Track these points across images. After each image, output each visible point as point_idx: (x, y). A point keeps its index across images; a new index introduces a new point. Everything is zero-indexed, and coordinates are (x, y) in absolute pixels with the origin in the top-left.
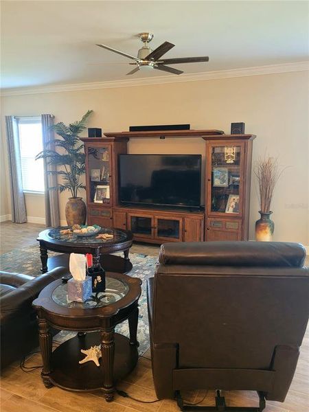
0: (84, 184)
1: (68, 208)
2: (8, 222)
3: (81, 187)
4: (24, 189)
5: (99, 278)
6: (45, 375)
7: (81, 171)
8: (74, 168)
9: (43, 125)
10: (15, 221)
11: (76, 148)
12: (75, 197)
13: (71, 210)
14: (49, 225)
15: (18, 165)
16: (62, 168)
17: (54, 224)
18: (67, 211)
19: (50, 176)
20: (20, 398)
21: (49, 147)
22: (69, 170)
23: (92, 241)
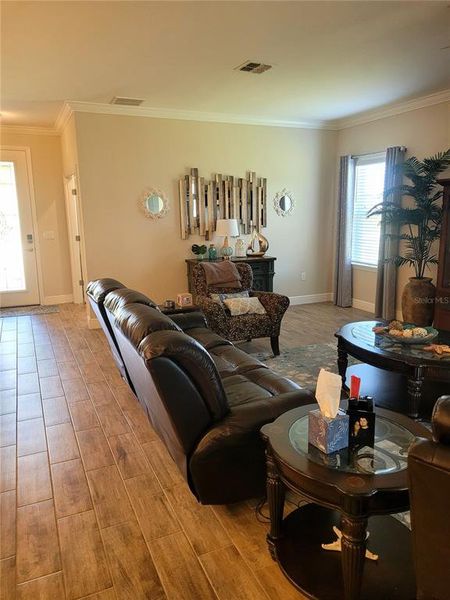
0: (436, 257)
1: (406, 293)
2: (327, 303)
3: (431, 261)
4: (353, 259)
5: (364, 422)
6: (272, 540)
7: (434, 234)
8: (423, 230)
9: (387, 164)
10: (336, 304)
11: (430, 197)
12: (419, 277)
13: (409, 296)
14: (379, 315)
15: (349, 225)
16: (406, 230)
17: (386, 315)
18: (404, 298)
19: (388, 241)
20: (239, 554)
21: (391, 198)
22: (416, 234)
23: (415, 353)
